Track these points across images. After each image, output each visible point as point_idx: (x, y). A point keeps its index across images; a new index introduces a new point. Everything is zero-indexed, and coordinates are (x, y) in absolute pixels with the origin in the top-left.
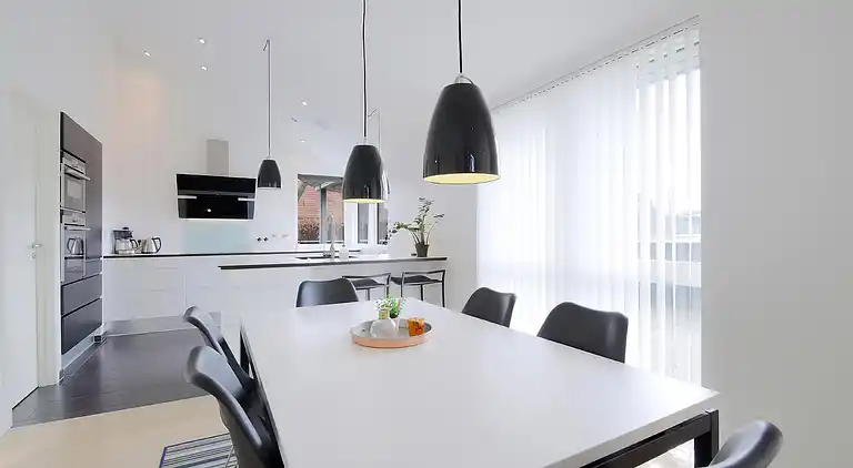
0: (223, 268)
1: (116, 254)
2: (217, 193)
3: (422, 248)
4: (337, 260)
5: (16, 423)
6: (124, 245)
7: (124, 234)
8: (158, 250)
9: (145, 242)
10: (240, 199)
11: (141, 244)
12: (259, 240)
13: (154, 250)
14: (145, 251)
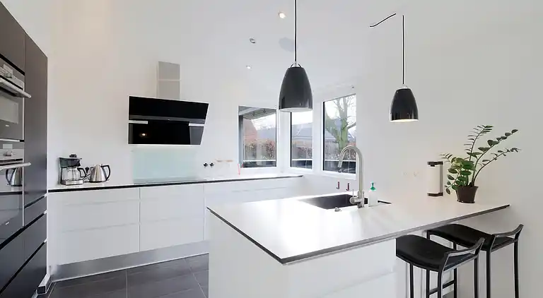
2: (169, 119)
6: (69, 174)
7: (72, 162)
8: (107, 179)
9: (94, 169)
10: (190, 125)
11: (89, 172)
12: (205, 165)
13: (103, 179)
14: (94, 180)
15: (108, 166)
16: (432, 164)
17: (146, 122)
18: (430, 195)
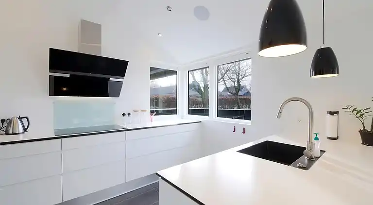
8: (25, 130)
9: (10, 122)
10: (111, 79)
11: (5, 124)
12: (124, 115)
13: (21, 130)
14: (11, 133)
15: (27, 118)
16: (332, 113)
17: (68, 76)
18: (330, 138)
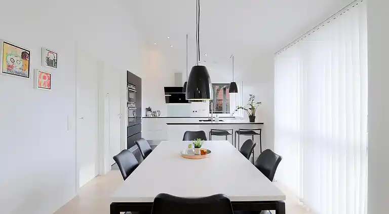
0: (168, 124)
1: (147, 117)
3: (252, 118)
4: (214, 122)
5: (112, 169)
6: (149, 113)
7: (149, 109)
8: (159, 115)
9: (155, 112)
14: (155, 115)
15: (159, 111)
17: (170, 95)
